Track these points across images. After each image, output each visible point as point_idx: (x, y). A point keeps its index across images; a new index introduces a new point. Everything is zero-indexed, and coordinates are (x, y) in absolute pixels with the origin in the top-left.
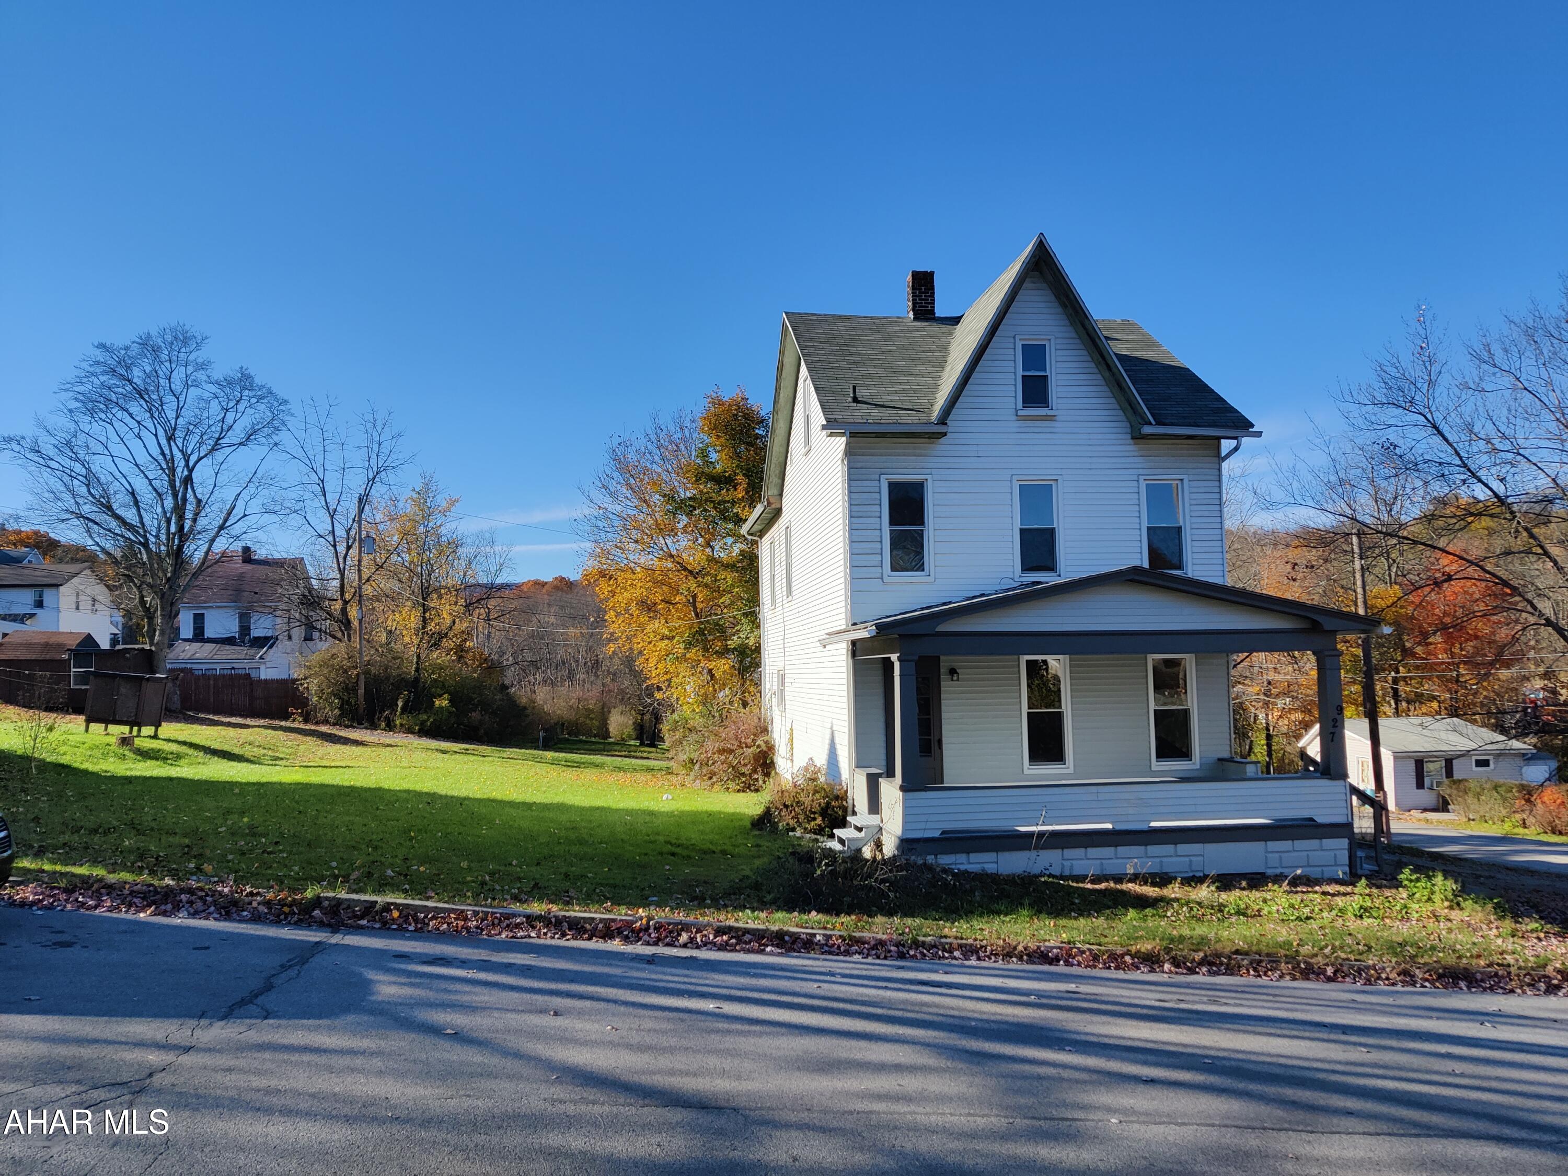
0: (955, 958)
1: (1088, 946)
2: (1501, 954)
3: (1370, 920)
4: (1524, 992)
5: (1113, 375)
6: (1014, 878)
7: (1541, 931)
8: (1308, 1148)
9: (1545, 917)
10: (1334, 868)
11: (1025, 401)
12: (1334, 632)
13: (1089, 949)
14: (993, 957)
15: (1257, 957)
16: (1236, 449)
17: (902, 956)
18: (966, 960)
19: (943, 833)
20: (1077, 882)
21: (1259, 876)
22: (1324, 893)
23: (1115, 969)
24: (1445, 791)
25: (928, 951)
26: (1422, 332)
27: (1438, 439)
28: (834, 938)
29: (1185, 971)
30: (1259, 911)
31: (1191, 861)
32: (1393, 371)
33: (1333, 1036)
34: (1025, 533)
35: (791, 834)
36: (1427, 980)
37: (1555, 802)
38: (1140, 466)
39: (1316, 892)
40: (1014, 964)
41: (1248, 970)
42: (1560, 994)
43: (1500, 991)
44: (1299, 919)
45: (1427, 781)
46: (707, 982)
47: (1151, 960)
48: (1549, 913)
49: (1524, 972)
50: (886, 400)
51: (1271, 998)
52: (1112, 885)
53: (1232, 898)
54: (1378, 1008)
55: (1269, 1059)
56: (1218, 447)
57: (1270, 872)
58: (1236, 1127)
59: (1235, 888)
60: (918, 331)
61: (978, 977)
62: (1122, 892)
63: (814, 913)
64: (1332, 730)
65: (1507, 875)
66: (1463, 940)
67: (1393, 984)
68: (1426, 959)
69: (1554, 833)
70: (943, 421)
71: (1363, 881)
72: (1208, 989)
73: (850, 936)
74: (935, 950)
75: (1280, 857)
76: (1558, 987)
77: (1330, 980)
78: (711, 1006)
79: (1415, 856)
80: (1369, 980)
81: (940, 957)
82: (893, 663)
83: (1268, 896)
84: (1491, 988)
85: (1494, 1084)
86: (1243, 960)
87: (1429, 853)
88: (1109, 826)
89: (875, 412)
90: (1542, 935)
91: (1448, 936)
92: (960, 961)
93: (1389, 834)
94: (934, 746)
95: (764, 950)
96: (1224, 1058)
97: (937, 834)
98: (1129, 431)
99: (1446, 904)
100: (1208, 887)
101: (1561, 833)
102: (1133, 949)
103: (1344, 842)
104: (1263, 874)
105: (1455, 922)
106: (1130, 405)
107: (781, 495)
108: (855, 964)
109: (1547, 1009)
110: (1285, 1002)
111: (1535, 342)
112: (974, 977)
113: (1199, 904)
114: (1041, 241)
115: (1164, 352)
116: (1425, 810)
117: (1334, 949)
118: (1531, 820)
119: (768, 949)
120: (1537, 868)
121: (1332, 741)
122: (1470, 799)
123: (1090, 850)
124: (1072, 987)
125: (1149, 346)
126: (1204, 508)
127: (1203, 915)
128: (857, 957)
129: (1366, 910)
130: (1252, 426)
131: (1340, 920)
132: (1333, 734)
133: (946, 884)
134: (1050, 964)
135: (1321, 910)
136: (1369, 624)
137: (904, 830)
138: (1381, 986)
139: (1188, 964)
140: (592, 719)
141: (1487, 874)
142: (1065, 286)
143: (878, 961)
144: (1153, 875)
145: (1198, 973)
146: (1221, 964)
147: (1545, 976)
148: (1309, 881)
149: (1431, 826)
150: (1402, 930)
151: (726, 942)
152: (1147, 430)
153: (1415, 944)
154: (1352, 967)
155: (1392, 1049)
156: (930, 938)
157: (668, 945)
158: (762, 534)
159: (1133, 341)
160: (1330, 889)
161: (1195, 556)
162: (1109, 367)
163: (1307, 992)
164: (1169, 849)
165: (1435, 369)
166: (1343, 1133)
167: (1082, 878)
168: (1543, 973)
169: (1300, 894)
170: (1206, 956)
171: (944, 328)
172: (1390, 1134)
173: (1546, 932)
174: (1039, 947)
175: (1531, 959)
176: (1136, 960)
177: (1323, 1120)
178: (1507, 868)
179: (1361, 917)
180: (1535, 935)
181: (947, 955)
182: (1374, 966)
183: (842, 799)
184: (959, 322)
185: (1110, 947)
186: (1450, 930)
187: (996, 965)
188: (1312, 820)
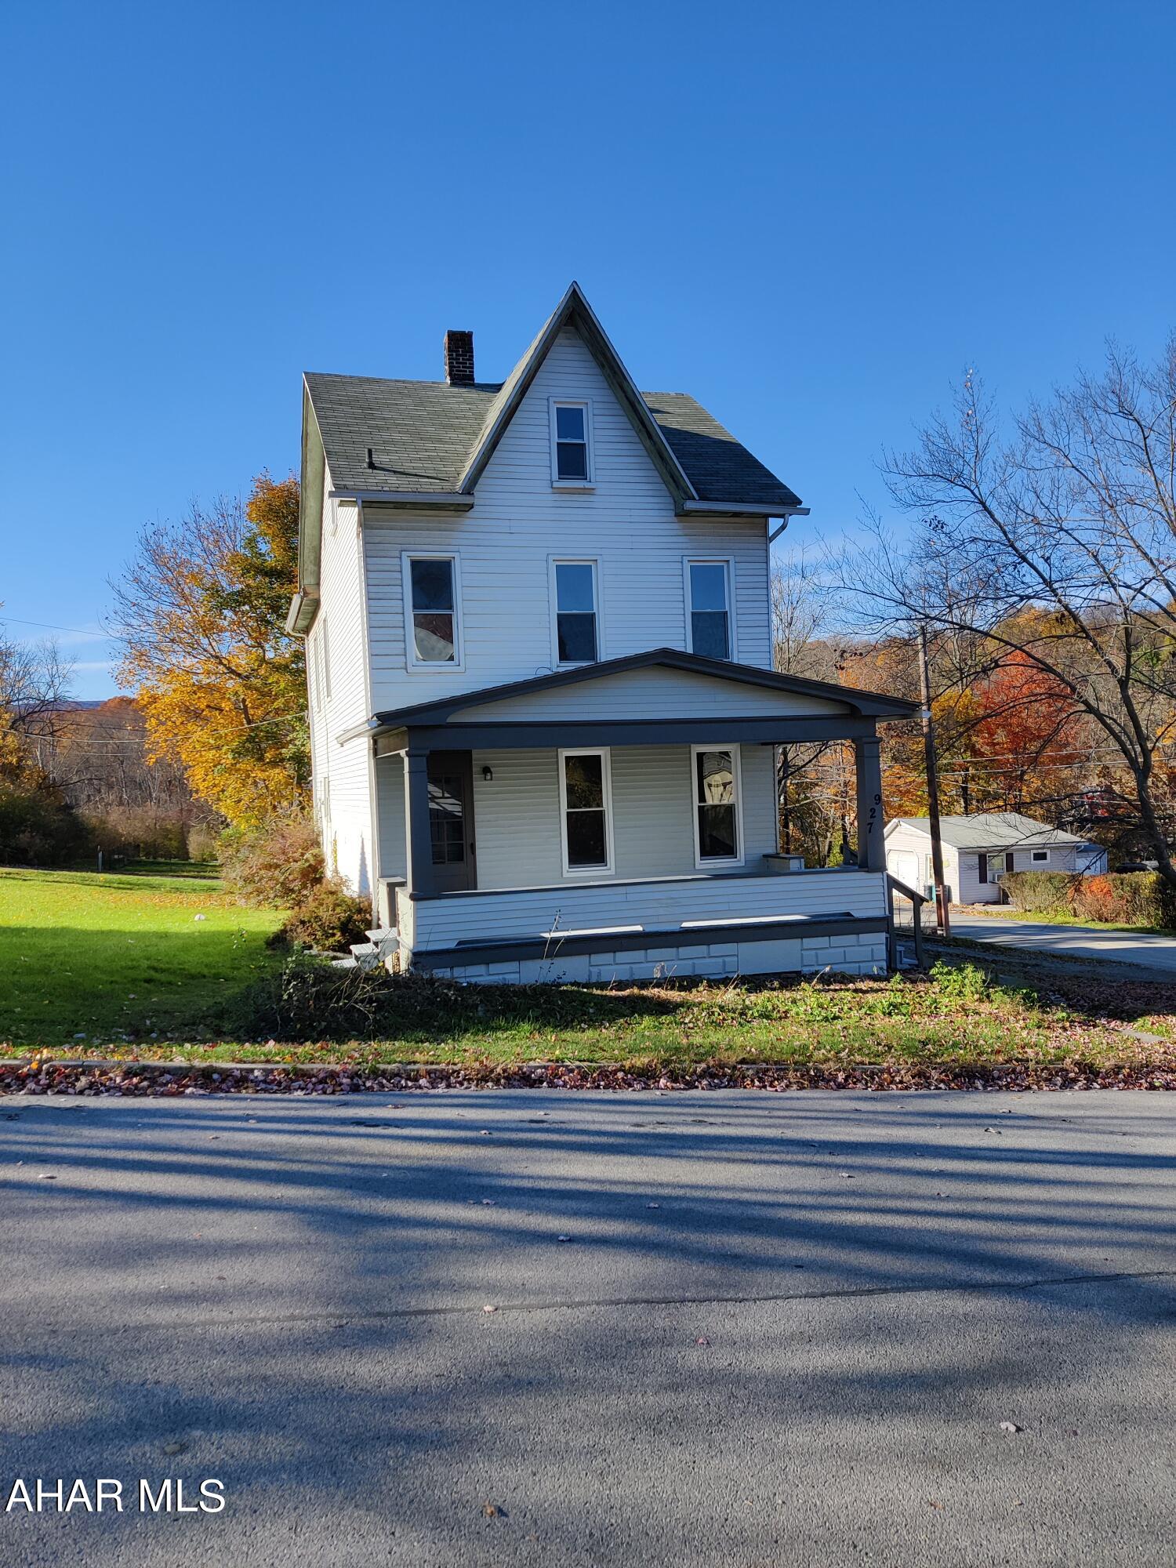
0: (420, 1087)
1: (578, 1063)
2: (1023, 1048)
3: (899, 1017)
4: (1040, 1088)
5: (655, 444)
6: (525, 990)
7: (1067, 1020)
8: (729, 1325)
9: (1073, 1006)
10: (871, 963)
11: (560, 472)
12: (873, 718)
13: (578, 1067)
14: (466, 1083)
15: (764, 1066)
16: (783, 527)
17: (355, 1089)
18: (433, 1088)
19: (459, 943)
20: (602, 990)
21: (794, 975)
22: (856, 991)
23: (604, 1088)
24: (1005, 884)
25: (389, 1081)
26: (970, 399)
27: (982, 517)
28: (276, 1073)
29: (682, 1086)
30: (786, 1012)
31: (724, 962)
32: (940, 441)
33: (818, 1158)
34: (562, 620)
35: (306, 952)
36: (942, 1081)
37: (1102, 891)
38: (684, 546)
39: (848, 990)
40: (490, 1089)
41: (752, 1081)
42: (1076, 1087)
43: (1016, 1088)
44: (826, 1019)
45: (989, 877)
46: (68, 1140)
47: (645, 1076)
48: (1078, 1001)
49: (1042, 1066)
50: (408, 467)
51: (766, 1113)
52: (636, 991)
53: (759, 999)
54: (881, 1118)
55: (729, 1195)
56: (766, 527)
57: (806, 970)
58: (647, 1302)
59: (766, 988)
60: (454, 397)
61: (433, 1109)
62: (644, 998)
63: (272, 1043)
64: (871, 821)
65: (1053, 962)
66: (988, 1035)
67: (907, 1088)
68: (946, 1058)
69: (1101, 921)
70: (468, 490)
71: (898, 977)
72: (700, 1106)
73: (295, 1069)
74: (398, 1079)
75: (816, 953)
76: (1075, 1081)
77: (840, 1087)
78: (41, 1176)
79: (969, 947)
80: (881, 1085)
81: (402, 1087)
82: (403, 759)
83: (798, 995)
84: (1007, 1087)
85: (979, 1207)
86: (748, 1069)
87: (982, 944)
88: (639, 928)
89: (393, 479)
90: (1068, 1024)
91: (975, 1031)
92: (425, 1090)
93: (948, 927)
94: (467, 850)
95: (183, 1092)
96: (677, 1198)
97: (452, 945)
98: (672, 507)
99: (976, 996)
100: (734, 988)
101: (1107, 921)
102: (627, 1064)
103: (882, 937)
104: (798, 973)
105: (983, 1015)
106: (672, 477)
107: (318, 584)
108: (297, 1103)
109: (1059, 1106)
110: (779, 1117)
111: (1085, 419)
112: (427, 1110)
113: (721, 1008)
114: (574, 290)
115: (716, 427)
116: (987, 903)
117: (851, 1053)
118: (1080, 909)
119: (188, 1091)
120: (1081, 954)
121: (870, 832)
122: (1027, 891)
123: (618, 954)
124: (539, 1114)
125: (701, 420)
126: (750, 592)
127: (724, 1019)
128: (299, 1094)
129: (895, 1007)
130: (800, 502)
131: (868, 1019)
132: (871, 824)
133: (446, 1000)
134: (532, 1086)
135: (850, 1009)
136: (909, 709)
137: (417, 942)
138: (894, 1091)
139: (687, 1078)
140: (171, 839)
141: (1034, 962)
142: (602, 343)
143: (324, 1097)
144: (682, 978)
145: (697, 1087)
146: (724, 1075)
147: (1062, 1070)
148: (844, 979)
149: (990, 918)
150: (928, 1027)
151: (136, 1086)
152: (690, 505)
153: (937, 1042)
154: (865, 1071)
155: (878, 1169)
156: (393, 1066)
157: (60, 1092)
158: (307, 630)
159: (685, 414)
160: (862, 986)
161: (741, 643)
162: (650, 437)
163: (810, 1102)
164: (701, 950)
165: (982, 439)
166: (781, 1297)
167: (603, 986)
168: (1061, 1066)
169: (831, 993)
170: (709, 1067)
171: (484, 395)
172: (838, 1294)
173: (1072, 1021)
174: (520, 1068)
175: (1052, 1051)
176: (629, 1076)
177: (762, 1277)
178: (1053, 956)
179: (890, 1014)
180: (1060, 1025)
181: (410, 1084)
182: (889, 1068)
183: (366, 912)
184: (500, 389)
185: (604, 1063)
186: (977, 1024)
187: (467, 1092)
188: (848, 914)
